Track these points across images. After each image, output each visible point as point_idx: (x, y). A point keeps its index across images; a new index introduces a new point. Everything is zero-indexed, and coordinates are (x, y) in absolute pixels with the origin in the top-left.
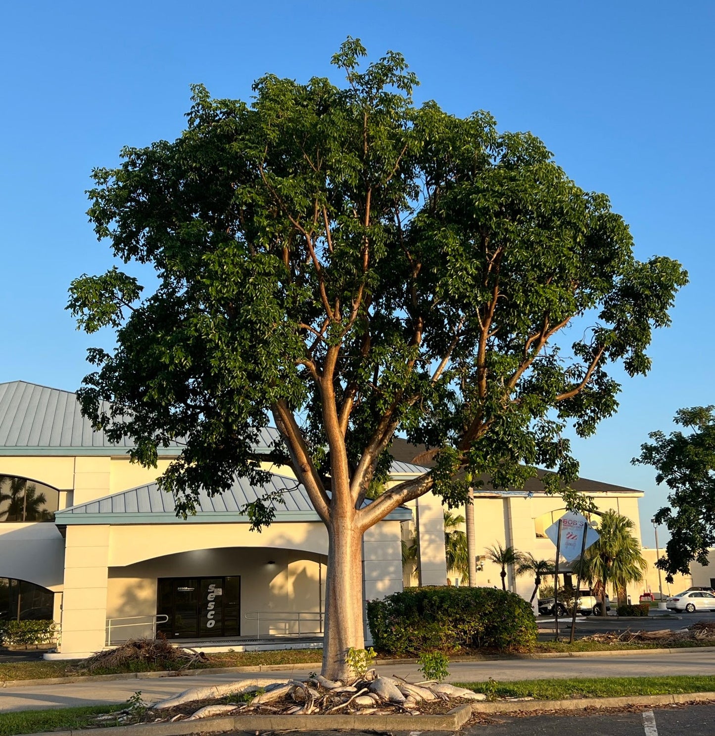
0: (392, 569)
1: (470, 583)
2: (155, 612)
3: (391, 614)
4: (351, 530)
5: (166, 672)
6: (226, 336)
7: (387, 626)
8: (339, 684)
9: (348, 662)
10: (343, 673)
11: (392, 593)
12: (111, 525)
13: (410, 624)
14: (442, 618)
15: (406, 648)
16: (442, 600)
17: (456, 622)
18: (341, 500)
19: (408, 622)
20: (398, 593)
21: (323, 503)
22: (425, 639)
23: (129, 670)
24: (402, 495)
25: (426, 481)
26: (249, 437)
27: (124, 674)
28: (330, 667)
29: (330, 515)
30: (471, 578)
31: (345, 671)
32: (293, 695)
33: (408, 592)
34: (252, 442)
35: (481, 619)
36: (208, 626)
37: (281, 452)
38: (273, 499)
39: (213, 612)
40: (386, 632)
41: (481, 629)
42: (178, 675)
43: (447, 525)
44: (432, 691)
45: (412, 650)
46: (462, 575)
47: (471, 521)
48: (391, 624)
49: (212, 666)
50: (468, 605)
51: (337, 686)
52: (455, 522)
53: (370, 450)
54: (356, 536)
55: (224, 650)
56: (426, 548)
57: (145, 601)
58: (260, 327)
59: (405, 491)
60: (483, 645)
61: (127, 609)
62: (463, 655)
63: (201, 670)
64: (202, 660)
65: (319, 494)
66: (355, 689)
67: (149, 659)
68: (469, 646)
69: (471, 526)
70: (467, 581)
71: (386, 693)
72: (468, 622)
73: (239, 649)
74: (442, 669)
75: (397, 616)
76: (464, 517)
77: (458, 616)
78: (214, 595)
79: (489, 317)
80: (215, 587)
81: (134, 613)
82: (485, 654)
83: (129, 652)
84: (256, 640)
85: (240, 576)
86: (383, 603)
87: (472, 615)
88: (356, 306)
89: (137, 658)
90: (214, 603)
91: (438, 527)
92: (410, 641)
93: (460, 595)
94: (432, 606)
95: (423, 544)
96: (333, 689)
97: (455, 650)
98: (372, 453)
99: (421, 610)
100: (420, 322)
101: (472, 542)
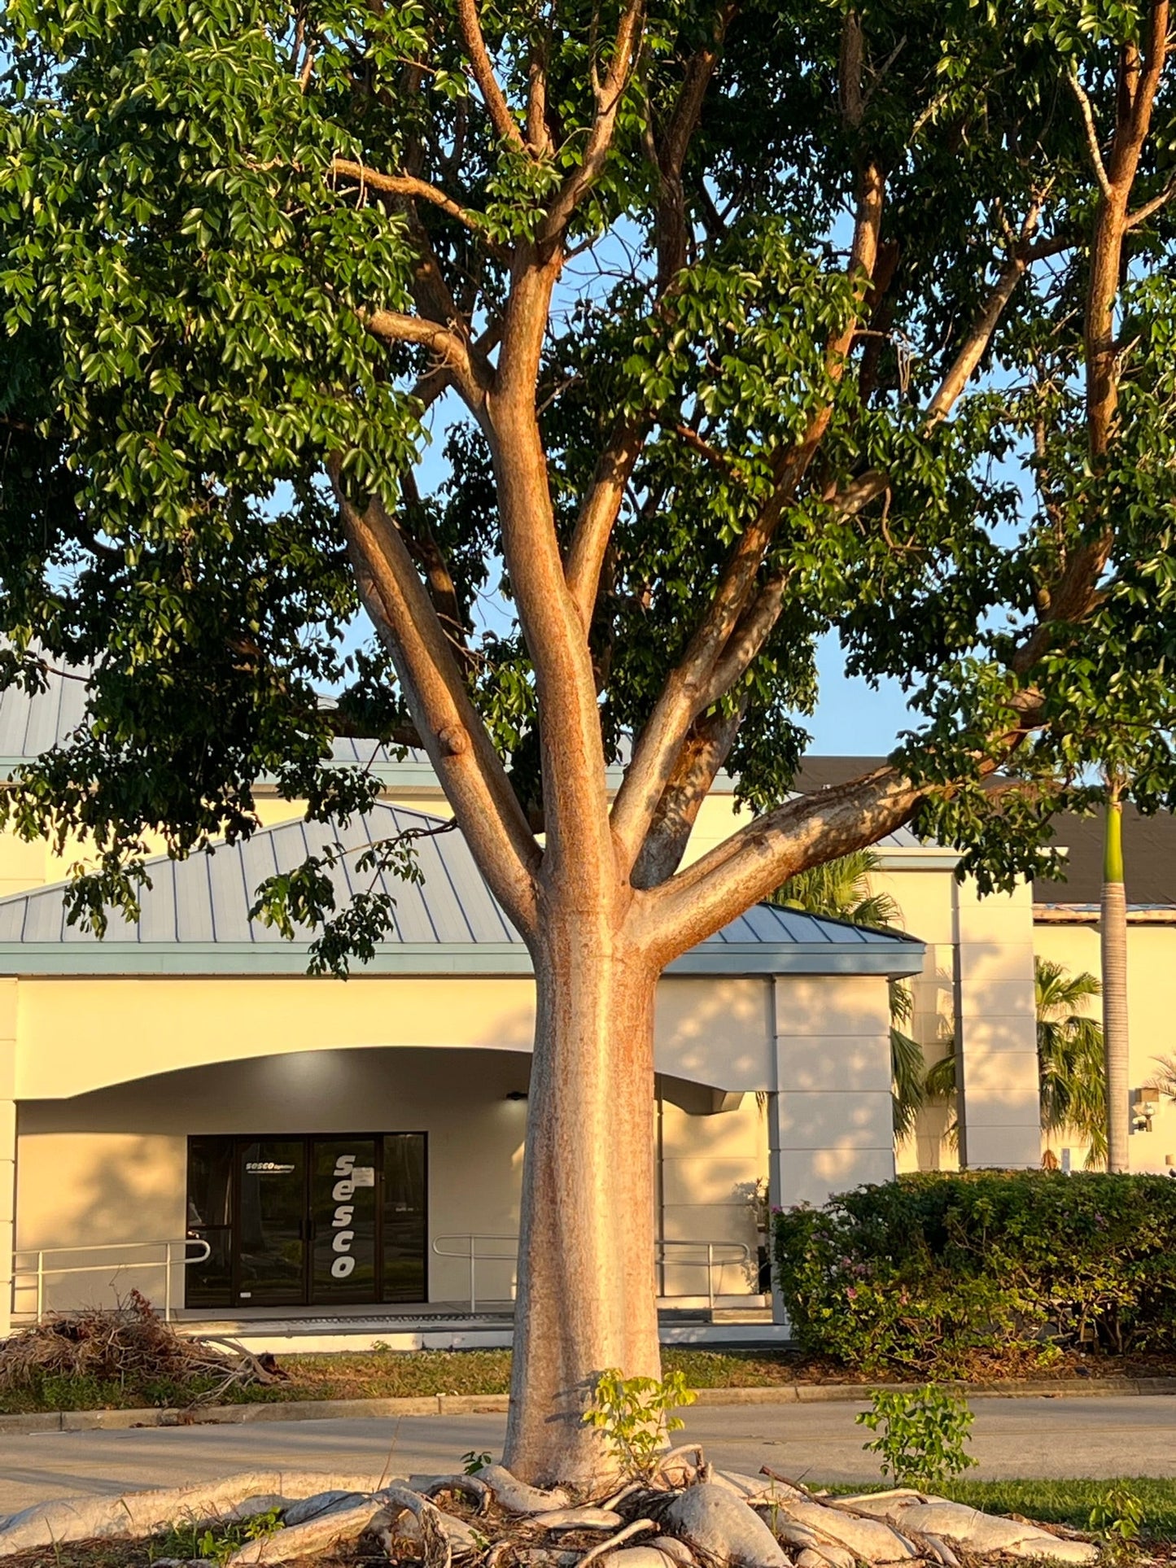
0: (861, 1116)
1: (1110, 1164)
2: (181, 1231)
3: (846, 1251)
4: (613, 958)
5: (152, 1412)
6: (60, 180)
7: (832, 1284)
8: (560, 1497)
9: (592, 1419)
10: (576, 1459)
11: (852, 1188)
12: (20, 977)
13: (903, 1280)
14: (1002, 1265)
15: (891, 1350)
16: (1005, 1210)
17: (1047, 1277)
18: (577, 854)
19: (897, 1274)
20: (869, 1187)
21: (514, 866)
22: (949, 1327)
23: (40, 1403)
24: (805, 840)
25: (892, 789)
26: (305, 659)
27: (25, 1417)
28: (534, 1436)
29: (541, 907)
30: (1115, 1149)
31: (584, 1452)
32: (387, 1537)
33: (898, 1187)
34: (316, 674)
35: (1125, 1269)
36: (336, 1272)
37: (384, 693)
38: (383, 864)
39: (349, 1235)
40: (829, 1302)
41: (1127, 1299)
42: (186, 1422)
43: (1047, 1002)
44: (898, 1531)
45: (908, 1357)
46: (1090, 1140)
47: (1117, 990)
48: (845, 1279)
49: (295, 1395)
50: (1084, 1227)
51: (552, 1510)
52: (1071, 992)
53: (690, 679)
54: (630, 980)
55: (361, 1343)
56: (980, 1063)
57: (154, 1200)
58: (186, 133)
59: (816, 825)
60: (1132, 1346)
61: (103, 1219)
62: (1068, 1376)
63: (259, 1407)
64: (265, 1376)
65: (503, 835)
66: (614, 1520)
67: (102, 1371)
68: (1089, 1349)
69: (1117, 1004)
70: (1102, 1158)
71: (720, 1536)
72: (1083, 1278)
73: (403, 1342)
74: (946, 1446)
75: (864, 1256)
76: (1099, 977)
77: (1052, 1259)
78: (351, 1185)
79: (1133, 141)
80: (355, 1165)
81: (122, 1230)
82: (1135, 1375)
83: (46, 1349)
84: (464, 1316)
85: (425, 1134)
86: (821, 1216)
87: (1096, 1255)
88: (607, 96)
89: (69, 1367)
90: (351, 1209)
91: (1020, 1004)
92: (904, 1330)
93: (1060, 1196)
94: (972, 1226)
95: (971, 1051)
96: (533, 1515)
97: (1042, 1362)
98: (696, 687)
99: (937, 1239)
100: (872, 187)
101: (1117, 1049)
